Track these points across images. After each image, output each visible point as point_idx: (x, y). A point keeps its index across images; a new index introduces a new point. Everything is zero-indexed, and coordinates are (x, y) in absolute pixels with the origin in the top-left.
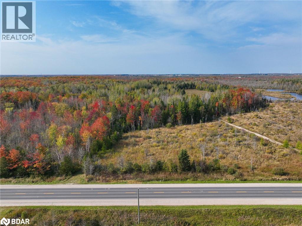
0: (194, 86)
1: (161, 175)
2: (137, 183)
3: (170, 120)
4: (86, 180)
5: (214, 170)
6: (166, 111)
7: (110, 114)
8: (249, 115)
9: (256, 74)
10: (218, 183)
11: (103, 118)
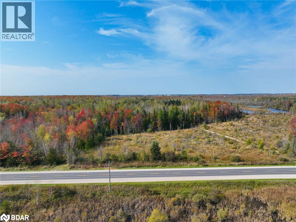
0: (179, 103)
1: (135, 163)
2: (113, 169)
3: (150, 126)
4: (69, 168)
5: (181, 159)
6: (147, 118)
7: (95, 119)
8: (224, 123)
9: (241, 94)
10: (183, 168)
11: (88, 122)
